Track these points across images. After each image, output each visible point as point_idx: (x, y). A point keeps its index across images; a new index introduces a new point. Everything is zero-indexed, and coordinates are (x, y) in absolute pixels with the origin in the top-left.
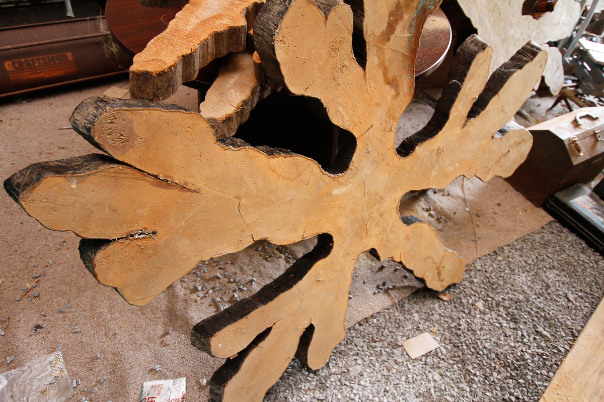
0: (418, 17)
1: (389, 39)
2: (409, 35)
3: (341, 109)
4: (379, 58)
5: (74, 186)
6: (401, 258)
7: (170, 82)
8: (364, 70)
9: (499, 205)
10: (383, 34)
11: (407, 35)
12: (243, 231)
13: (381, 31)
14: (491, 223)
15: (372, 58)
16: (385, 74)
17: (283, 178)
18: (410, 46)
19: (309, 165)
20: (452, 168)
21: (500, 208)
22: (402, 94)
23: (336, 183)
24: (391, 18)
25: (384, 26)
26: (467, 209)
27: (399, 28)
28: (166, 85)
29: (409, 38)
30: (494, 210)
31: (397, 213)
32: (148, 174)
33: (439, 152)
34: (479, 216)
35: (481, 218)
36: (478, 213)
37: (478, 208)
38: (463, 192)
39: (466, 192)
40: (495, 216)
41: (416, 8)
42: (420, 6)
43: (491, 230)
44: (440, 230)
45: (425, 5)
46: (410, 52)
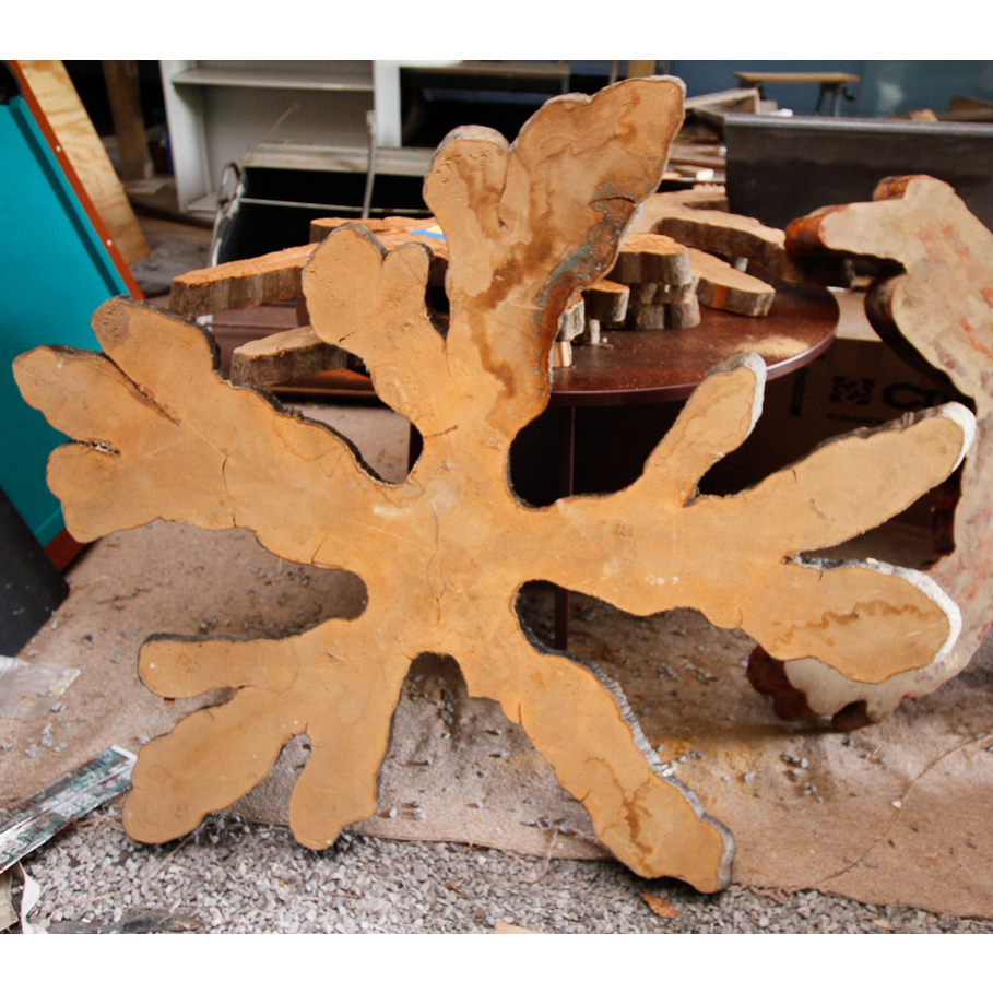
0: (553, 287)
1: (493, 306)
2: (535, 308)
3: (397, 383)
4: (473, 327)
5: (59, 366)
6: (520, 715)
7: (203, 299)
8: (445, 338)
10: (481, 296)
11: (530, 306)
12: (222, 503)
13: (478, 291)
14: (934, 855)
15: (459, 322)
16: (486, 352)
17: (292, 451)
18: (540, 326)
19: (335, 448)
20: (661, 581)
22: (521, 395)
23: (381, 497)
24: (499, 278)
25: (485, 285)
26: (897, 804)
27: (512, 295)
28: (199, 301)
29: (536, 314)
30: (973, 838)
31: (510, 610)
32: (130, 380)
33: (620, 532)
34: (916, 830)
35: (915, 834)
36: (920, 823)
37: (931, 816)
38: (925, 771)
39: (933, 775)
40: (963, 848)
41: (551, 273)
42: (559, 270)
43: (921, 866)
44: (785, 808)
45: (570, 272)
46: (539, 333)
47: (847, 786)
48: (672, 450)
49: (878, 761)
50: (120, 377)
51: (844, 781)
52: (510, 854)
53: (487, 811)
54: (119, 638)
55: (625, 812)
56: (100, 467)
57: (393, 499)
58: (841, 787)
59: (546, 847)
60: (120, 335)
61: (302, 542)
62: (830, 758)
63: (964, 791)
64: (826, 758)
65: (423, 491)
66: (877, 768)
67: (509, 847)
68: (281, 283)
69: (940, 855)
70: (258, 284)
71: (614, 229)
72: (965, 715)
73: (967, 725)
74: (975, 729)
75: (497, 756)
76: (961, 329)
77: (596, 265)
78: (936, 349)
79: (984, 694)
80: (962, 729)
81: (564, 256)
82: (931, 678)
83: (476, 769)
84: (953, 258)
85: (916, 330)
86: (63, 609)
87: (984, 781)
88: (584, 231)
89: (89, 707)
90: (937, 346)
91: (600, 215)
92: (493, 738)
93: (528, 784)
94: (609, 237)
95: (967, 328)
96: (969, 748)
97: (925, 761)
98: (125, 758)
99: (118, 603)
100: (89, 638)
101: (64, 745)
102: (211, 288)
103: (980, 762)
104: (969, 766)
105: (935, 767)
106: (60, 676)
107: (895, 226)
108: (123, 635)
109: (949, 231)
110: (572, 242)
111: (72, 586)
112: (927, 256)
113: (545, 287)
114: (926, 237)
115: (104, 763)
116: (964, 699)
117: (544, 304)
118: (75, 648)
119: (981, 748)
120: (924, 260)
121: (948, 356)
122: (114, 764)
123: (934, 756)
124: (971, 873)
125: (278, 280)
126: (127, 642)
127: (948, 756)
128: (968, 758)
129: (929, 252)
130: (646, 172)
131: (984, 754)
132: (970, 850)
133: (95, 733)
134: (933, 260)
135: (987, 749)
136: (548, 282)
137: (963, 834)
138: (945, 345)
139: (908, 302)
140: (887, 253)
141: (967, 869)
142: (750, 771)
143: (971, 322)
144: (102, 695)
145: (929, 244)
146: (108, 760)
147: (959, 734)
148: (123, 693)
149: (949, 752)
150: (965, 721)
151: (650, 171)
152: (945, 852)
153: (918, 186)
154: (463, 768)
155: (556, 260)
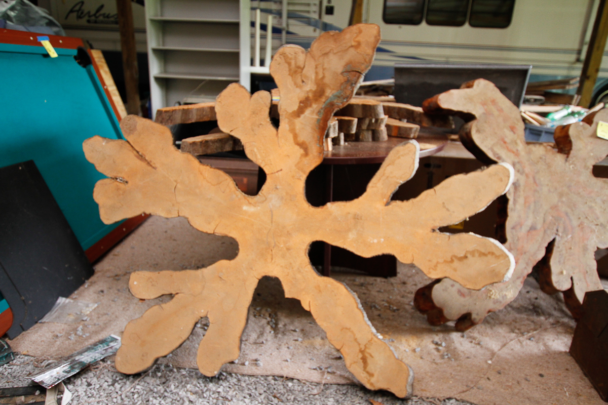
0: (325, 108)
1: (299, 116)
2: (317, 117)
3: (255, 150)
4: (290, 126)
5: (104, 144)
6: (310, 307)
7: (170, 117)
8: (277, 131)
9: (541, 375)
10: (294, 112)
11: (315, 117)
12: (173, 205)
13: (293, 110)
14: (510, 384)
15: (283, 124)
16: (295, 136)
17: (207, 181)
19: (227, 180)
20: (375, 241)
21: (540, 378)
22: (311, 156)
23: (247, 202)
24: (302, 105)
25: (295, 107)
26: (490, 362)
27: (308, 112)
29: (318, 120)
30: (528, 377)
31: (306, 255)
32: (135, 150)
33: (356, 218)
34: (500, 373)
35: (500, 375)
36: (502, 371)
37: (507, 367)
38: (501, 348)
39: (505, 350)
40: (523, 381)
41: (324, 103)
42: (328, 101)
43: (504, 389)
44: (436, 364)
45: (333, 102)
46: (319, 129)
47: (465, 354)
48: (380, 179)
49: (479, 344)
50: (131, 148)
51: (463, 352)
52: (304, 381)
53: (292, 363)
54: (116, 292)
55: (360, 356)
56: (118, 189)
57: (252, 203)
58: (462, 354)
59: (321, 379)
60: (132, 130)
61: (209, 223)
62: (456, 342)
63: (521, 357)
64: (454, 342)
65: (266, 199)
66: (478, 347)
67: (303, 378)
68: (204, 113)
69: (513, 384)
70: (194, 112)
71: (352, 84)
72: (517, 325)
73: (519, 329)
74: (522, 331)
75: (297, 340)
76: (502, 143)
77: (344, 99)
78: (492, 151)
79: (525, 317)
80: (517, 331)
81: (330, 95)
82: (500, 302)
83: (287, 346)
84: (496, 113)
85: (482, 143)
86: (90, 280)
87: (530, 352)
88: (339, 85)
89: (101, 319)
90: (492, 150)
91: (345, 78)
92: (294, 333)
93: (312, 352)
94: (350, 87)
95: (505, 142)
96: (521, 338)
97: (500, 344)
98: (117, 339)
99: (117, 278)
100: (102, 291)
101: (88, 335)
102: (174, 113)
103: (527, 344)
104: (522, 346)
105: (506, 346)
106: (87, 306)
107: (470, 99)
108: (119, 290)
109: (494, 102)
110: (333, 89)
111: (96, 271)
112: (485, 112)
113: (322, 108)
114: (484, 104)
115: (107, 341)
116: (516, 318)
117: (321, 116)
118: (95, 295)
119: (527, 339)
120: (484, 114)
121: (498, 154)
122: (111, 341)
123: (505, 342)
124: (529, 392)
125: (203, 111)
126: (120, 293)
127: (512, 342)
128: (521, 343)
129: (486, 110)
130: (365, 60)
131: (528, 342)
132: (527, 382)
133: (103, 329)
134: (487, 114)
135: (530, 339)
136: (323, 106)
137: (523, 375)
138: (495, 149)
139: (478, 131)
140: (468, 110)
141: (527, 390)
142: (418, 347)
143: (506, 140)
144: (107, 314)
145: (486, 107)
146: (108, 340)
147: (516, 333)
148: (117, 313)
149: (511, 340)
150: (518, 327)
151: (367, 60)
152: (515, 382)
153: (479, 83)
154: (280, 345)
155: (326, 97)
